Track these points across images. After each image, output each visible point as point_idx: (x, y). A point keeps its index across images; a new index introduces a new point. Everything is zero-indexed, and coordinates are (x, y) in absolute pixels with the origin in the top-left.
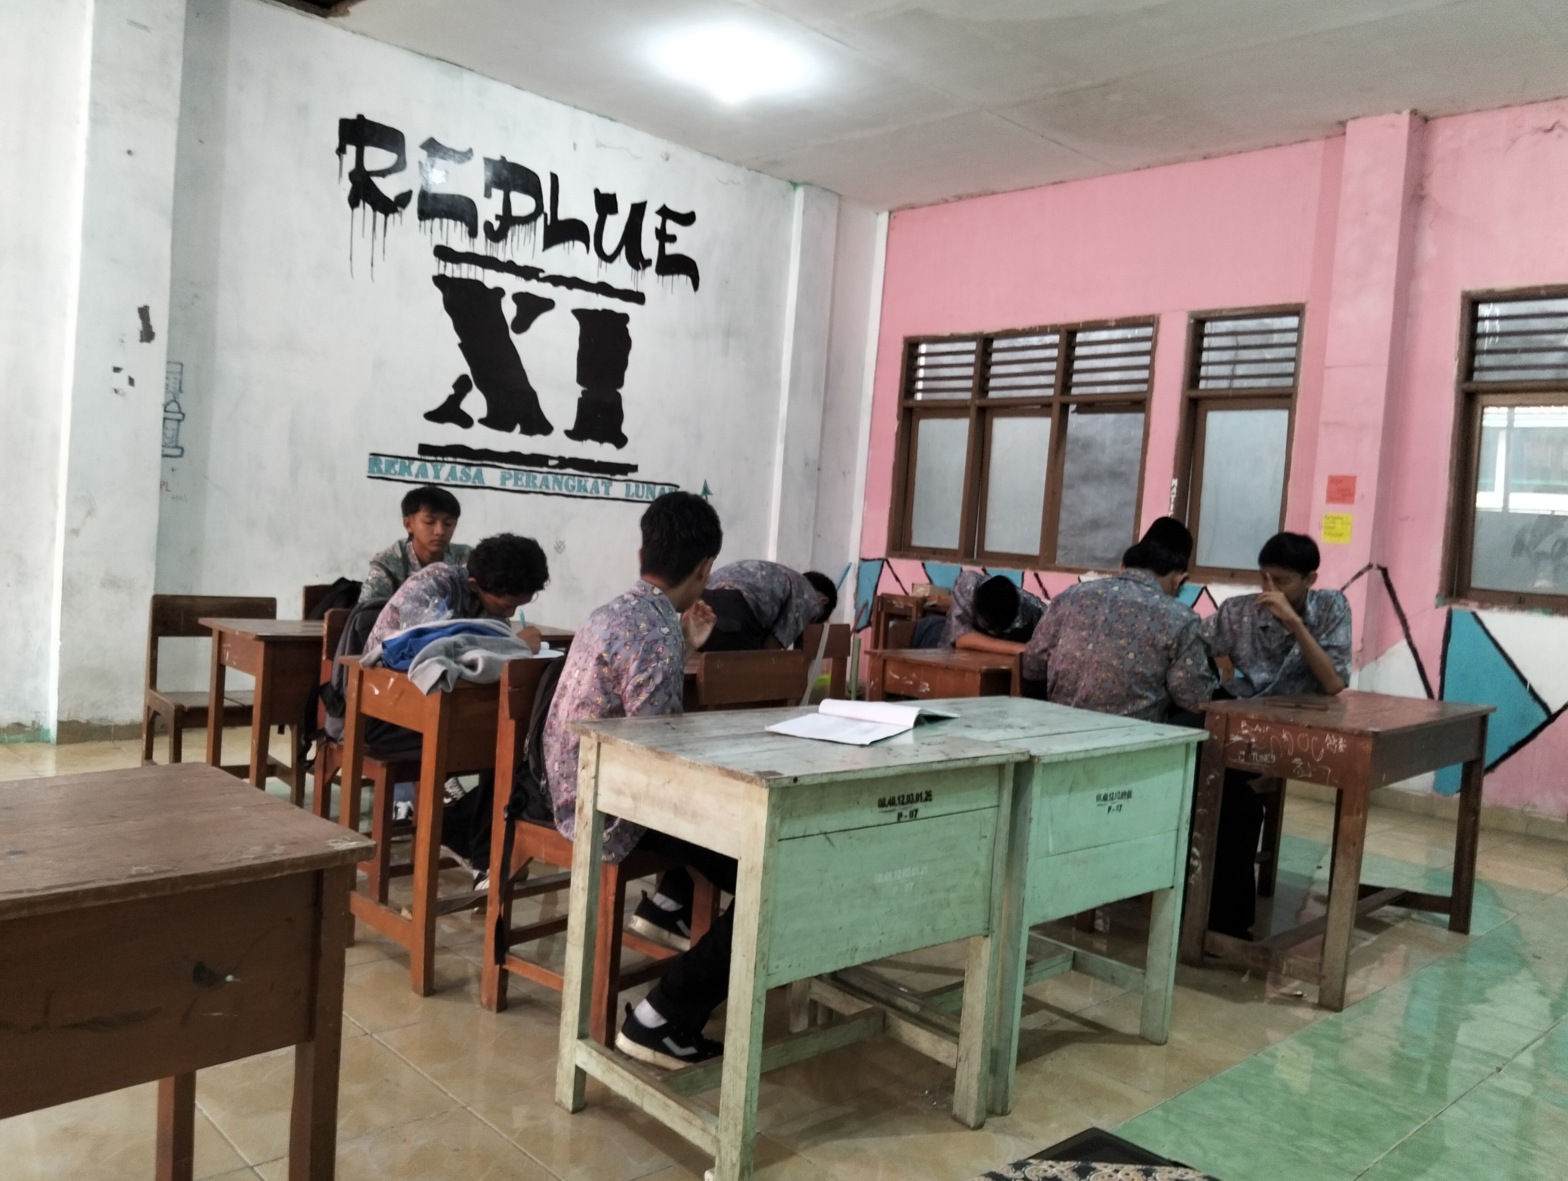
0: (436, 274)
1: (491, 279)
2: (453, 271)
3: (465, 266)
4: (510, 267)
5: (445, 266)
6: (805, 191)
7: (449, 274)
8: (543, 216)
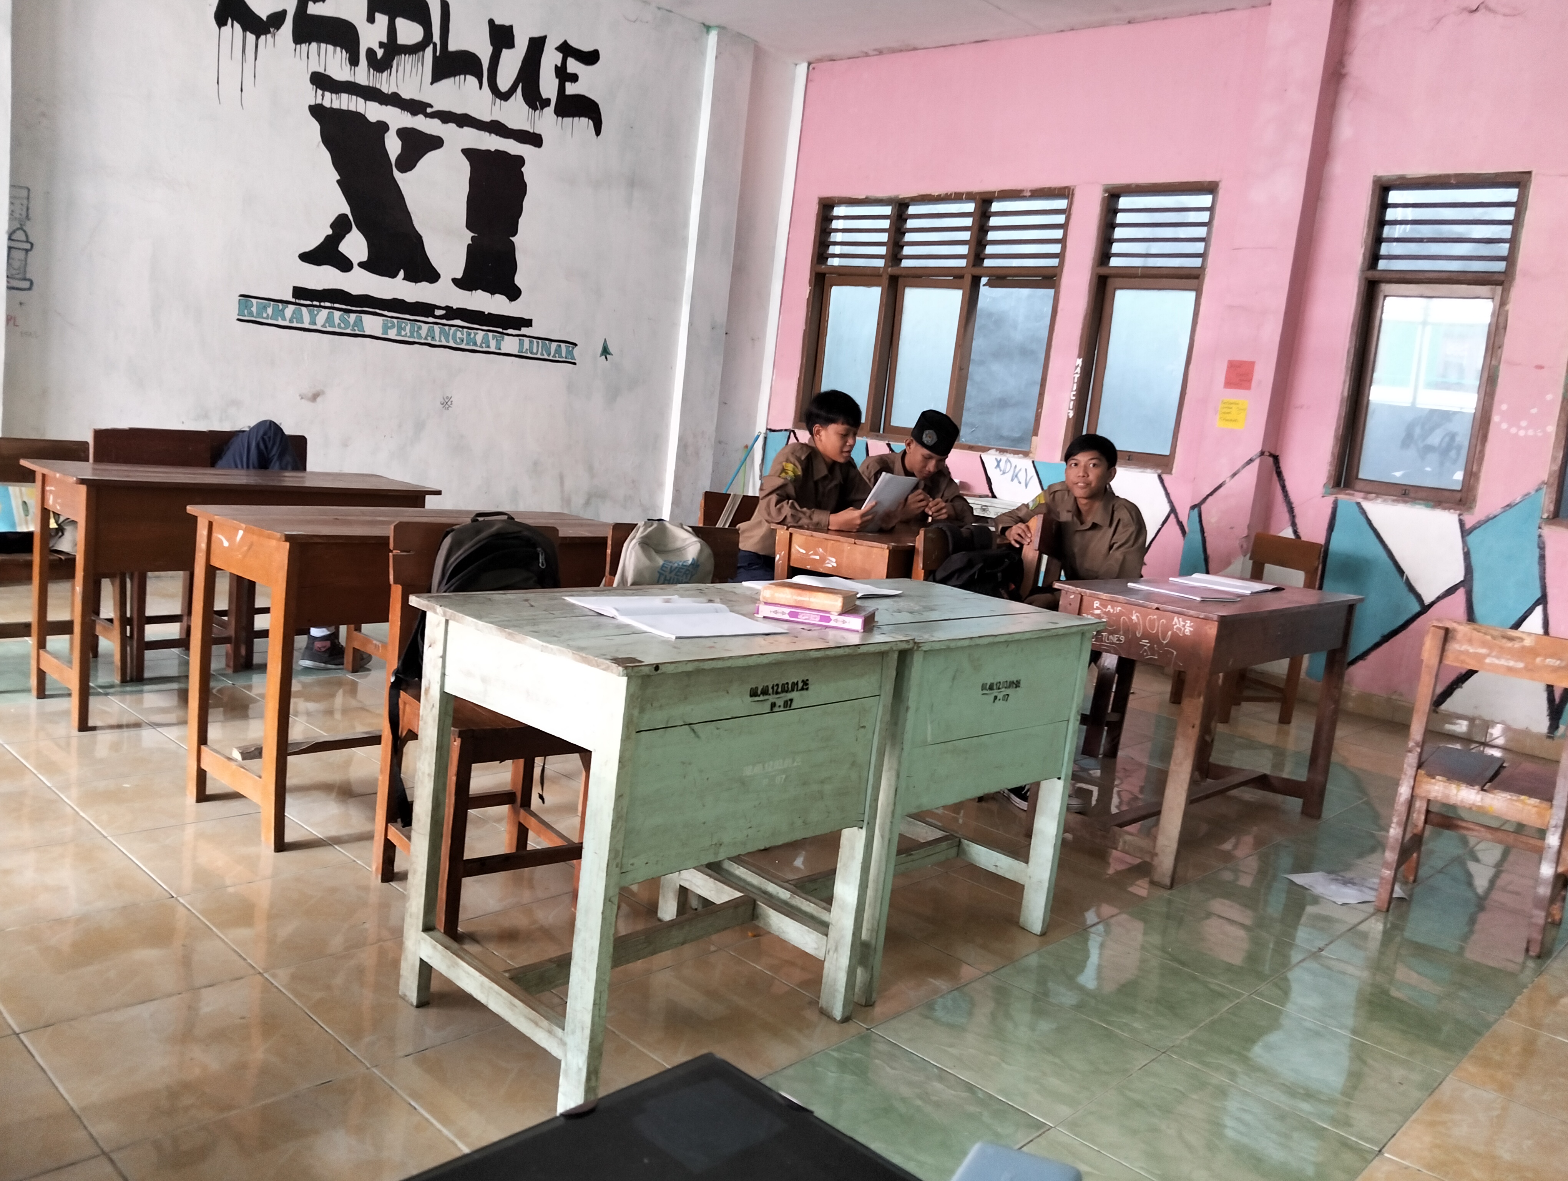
0: (313, 103)
1: (374, 112)
2: (331, 101)
3: (345, 96)
4: (394, 100)
5: (323, 96)
6: (719, 35)
7: (327, 104)
8: (431, 45)
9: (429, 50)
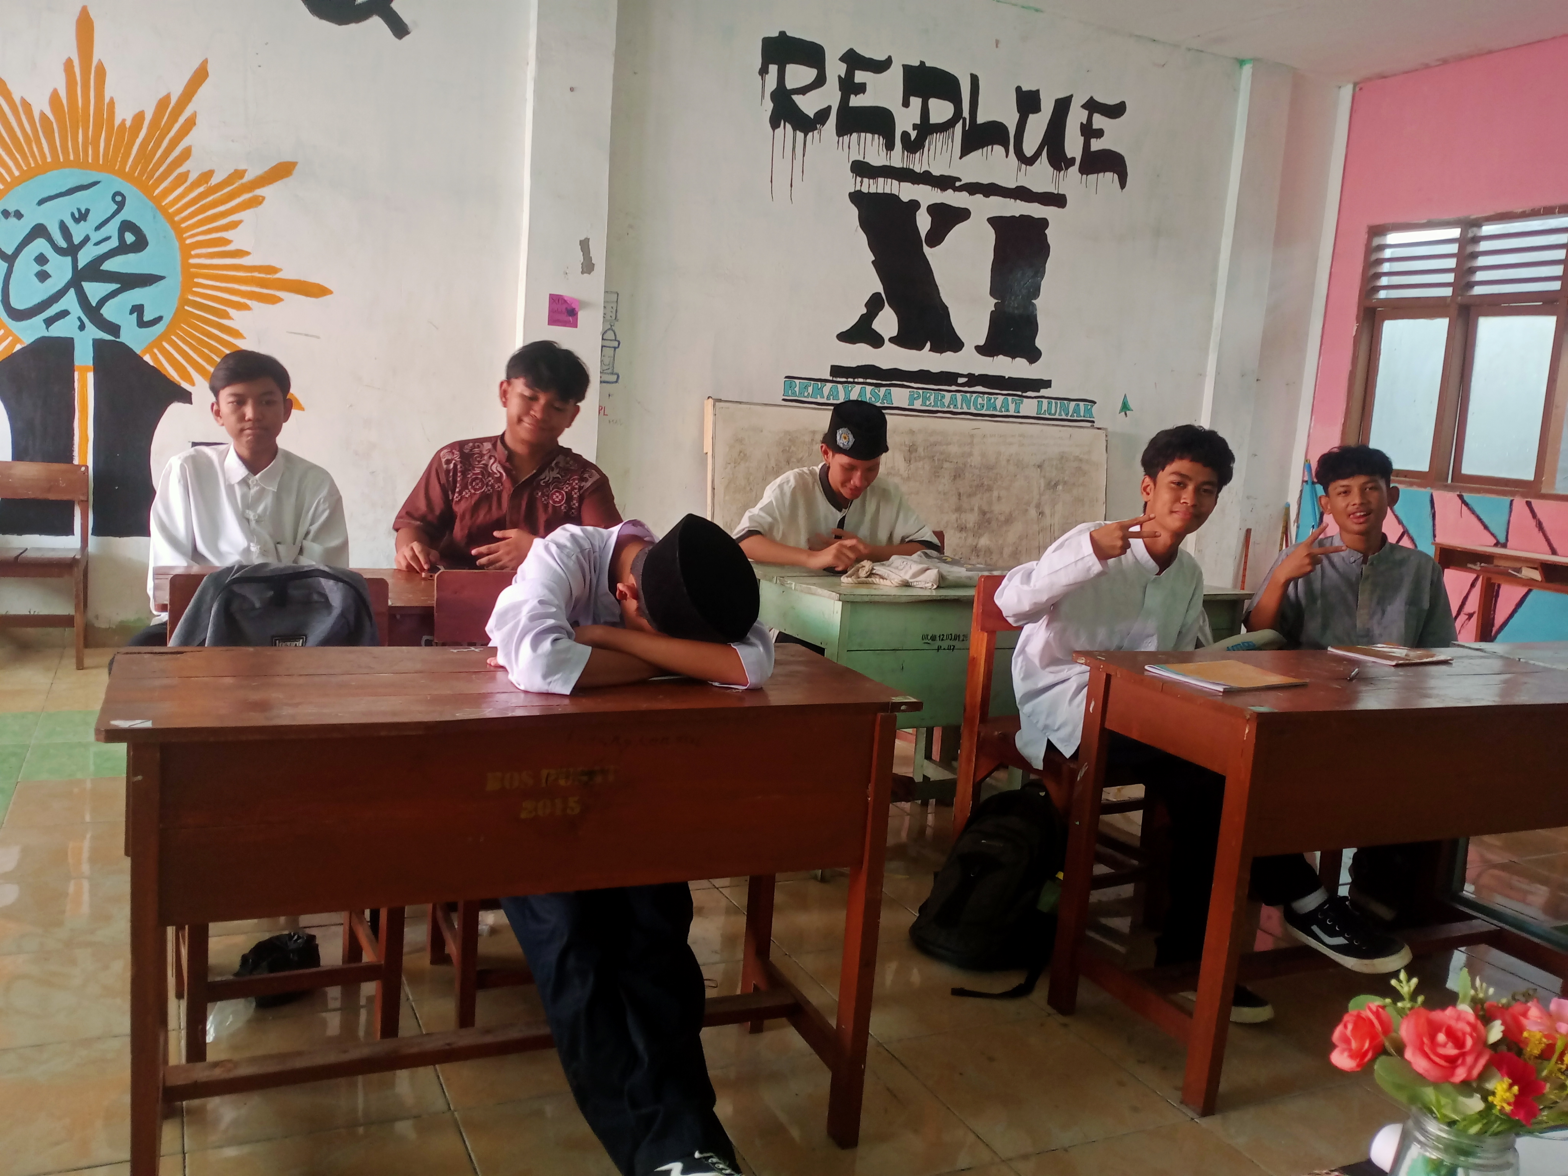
0: (853, 191)
1: (906, 192)
2: (869, 186)
3: (881, 180)
4: (926, 178)
5: (862, 182)
6: (1254, 68)
7: (865, 190)
8: (961, 121)
9: (959, 127)
